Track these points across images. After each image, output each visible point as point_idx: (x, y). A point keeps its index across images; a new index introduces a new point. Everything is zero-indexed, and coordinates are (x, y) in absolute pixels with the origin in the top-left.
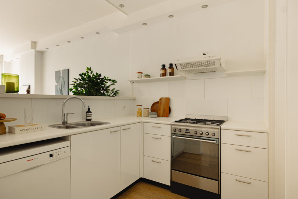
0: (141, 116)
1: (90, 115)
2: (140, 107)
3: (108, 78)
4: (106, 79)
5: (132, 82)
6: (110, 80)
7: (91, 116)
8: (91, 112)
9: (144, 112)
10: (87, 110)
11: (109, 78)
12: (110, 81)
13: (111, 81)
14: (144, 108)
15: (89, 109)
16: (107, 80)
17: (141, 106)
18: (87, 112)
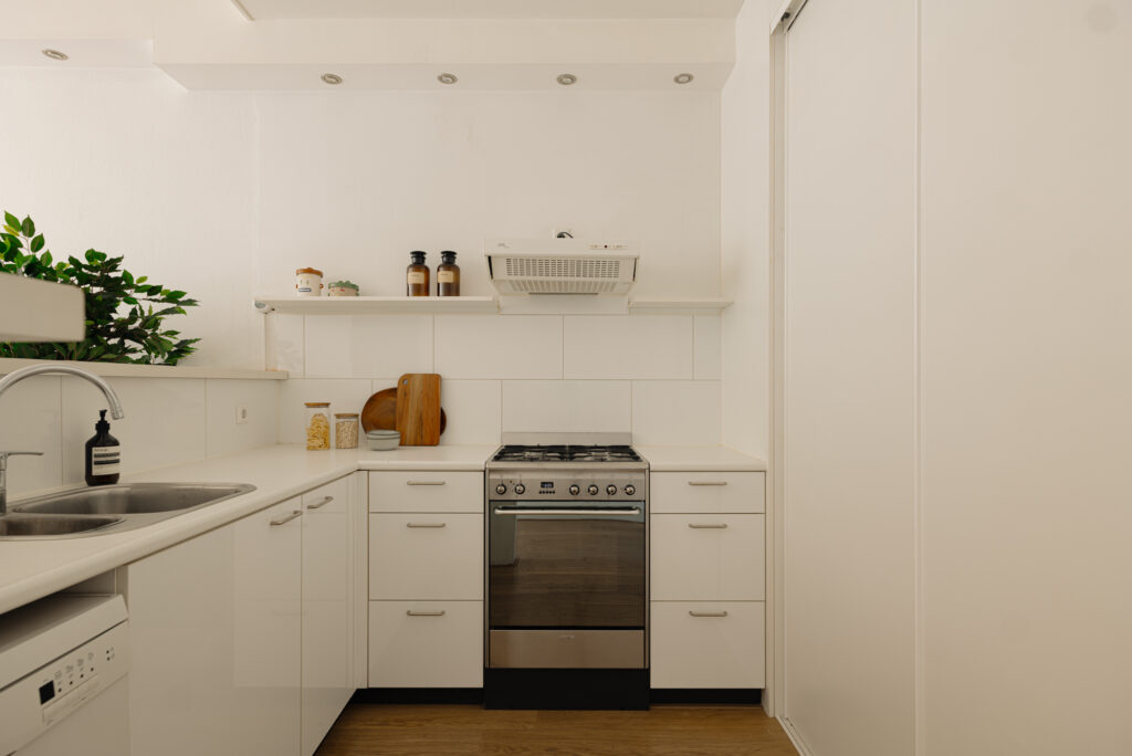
0: (326, 445)
1: (104, 456)
2: (323, 410)
3: (142, 279)
4: (130, 286)
5: (267, 308)
6: (153, 290)
7: (117, 461)
8: (115, 443)
9: (337, 431)
10: (94, 433)
11: (151, 282)
12: (156, 294)
13: (158, 296)
14: (338, 416)
15: (103, 427)
16: (139, 290)
17: (327, 405)
18: (90, 445)
